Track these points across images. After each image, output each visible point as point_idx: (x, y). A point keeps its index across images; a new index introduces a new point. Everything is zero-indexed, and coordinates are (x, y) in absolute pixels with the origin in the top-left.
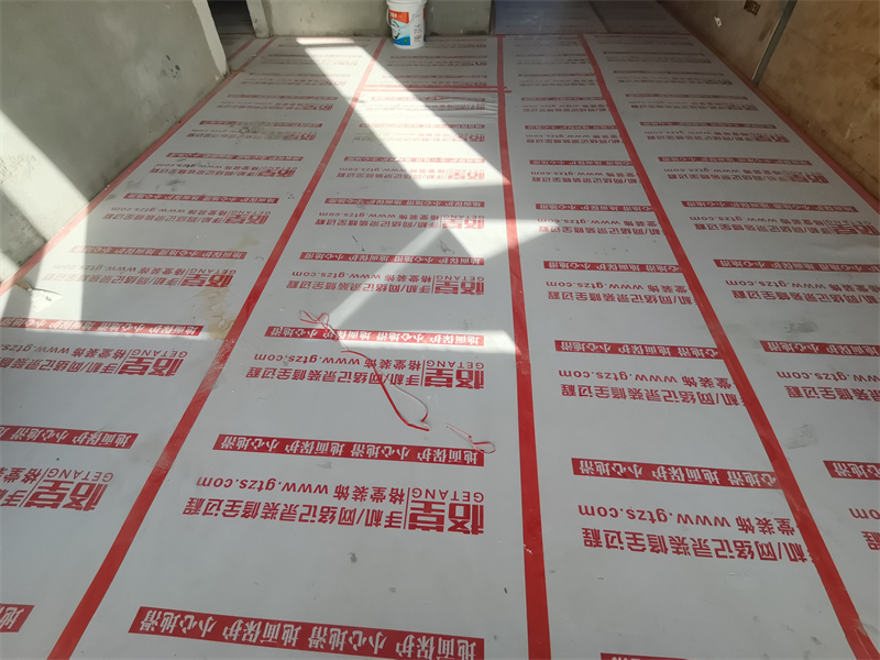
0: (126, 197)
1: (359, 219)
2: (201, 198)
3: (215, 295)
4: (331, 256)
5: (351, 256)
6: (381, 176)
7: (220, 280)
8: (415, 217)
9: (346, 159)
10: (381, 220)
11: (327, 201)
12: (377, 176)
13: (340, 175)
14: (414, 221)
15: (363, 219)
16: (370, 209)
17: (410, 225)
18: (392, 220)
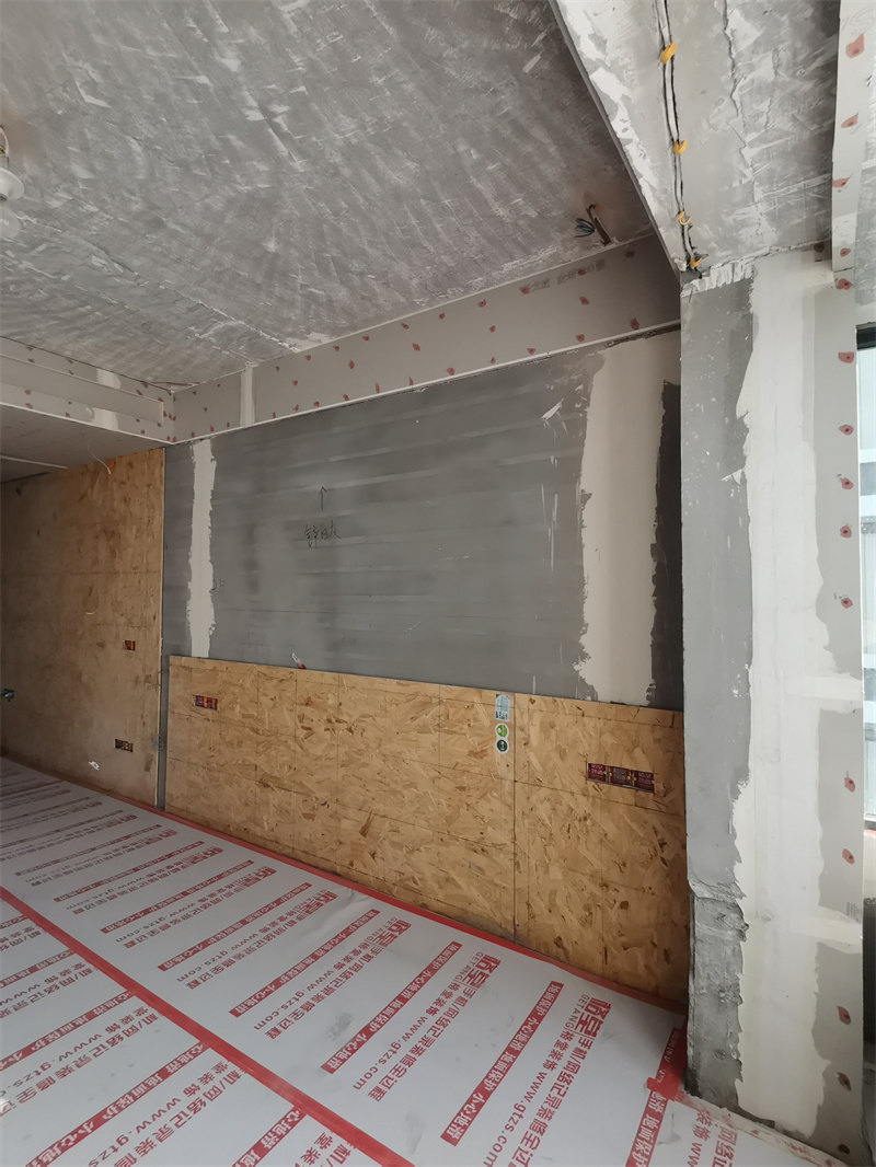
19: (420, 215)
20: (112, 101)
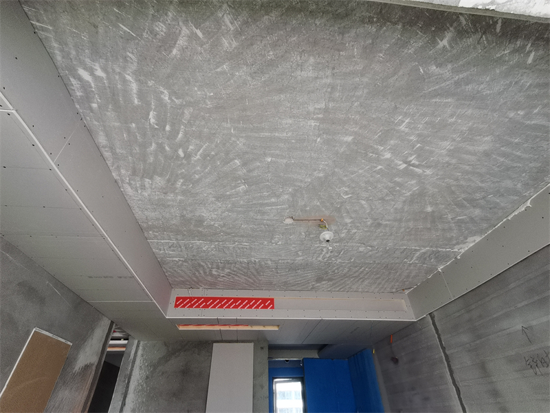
19: (504, 155)
20: (352, 193)
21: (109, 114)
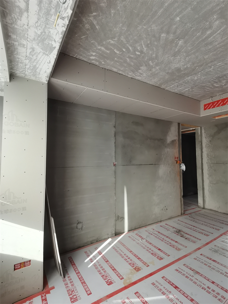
0: (136, 234)
1: (190, 277)
2: (150, 244)
3: (133, 272)
4: (171, 283)
5: (178, 288)
6: (210, 267)
7: (138, 269)
8: (214, 291)
9: (201, 255)
10: (198, 283)
11: (184, 265)
12: (209, 266)
13: (194, 259)
14: (212, 292)
15: (192, 278)
16: (197, 276)
17: (209, 293)
18: (203, 286)
21: (108, 62)
